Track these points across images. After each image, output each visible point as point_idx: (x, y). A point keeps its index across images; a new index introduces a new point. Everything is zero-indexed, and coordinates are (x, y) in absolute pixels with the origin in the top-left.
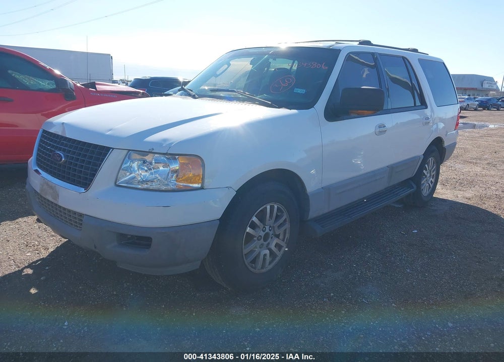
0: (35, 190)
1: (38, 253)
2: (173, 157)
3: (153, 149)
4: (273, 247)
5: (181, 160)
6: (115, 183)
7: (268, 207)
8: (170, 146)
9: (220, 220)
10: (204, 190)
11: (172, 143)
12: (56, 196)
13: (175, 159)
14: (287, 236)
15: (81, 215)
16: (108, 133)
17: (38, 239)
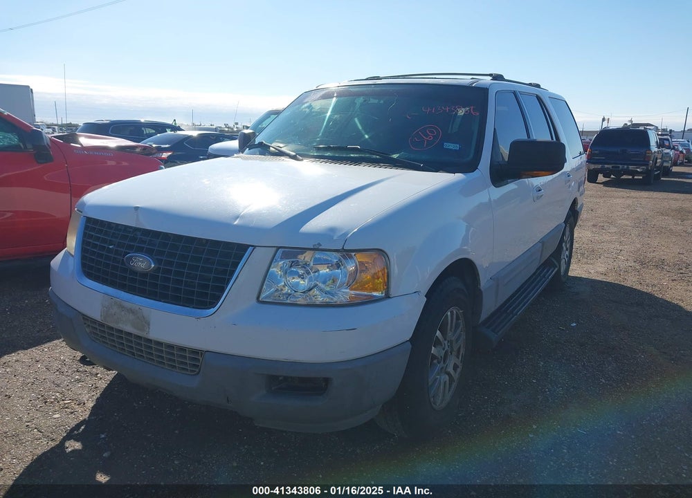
0: (83, 315)
1: (72, 413)
2: (347, 253)
3: (319, 244)
4: (451, 370)
5: (359, 258)
6: (258, 298)
7: (449, 313)
8: (344, 237)
9: (411, 340)
10: (390, 300)
11: (346, 234)
12: (145, 323)
13: (351, 257)
14: (462, 351)
15: (196, 352)
16: (235, 223)
17: (59, 389)
